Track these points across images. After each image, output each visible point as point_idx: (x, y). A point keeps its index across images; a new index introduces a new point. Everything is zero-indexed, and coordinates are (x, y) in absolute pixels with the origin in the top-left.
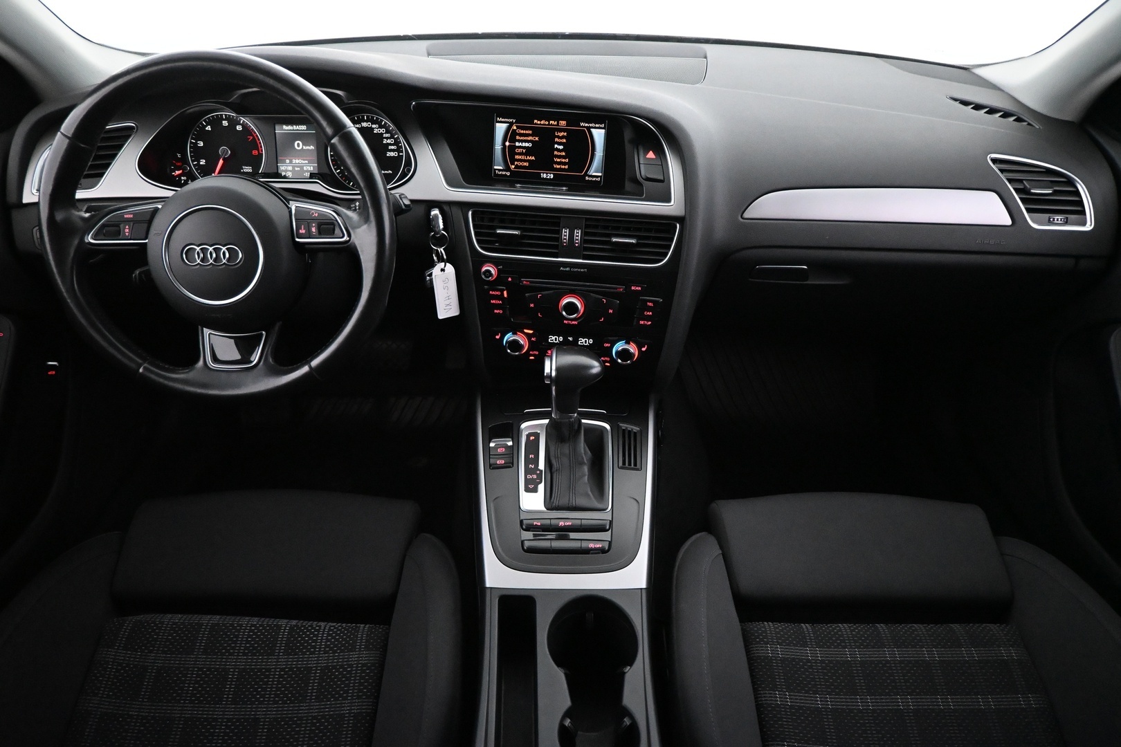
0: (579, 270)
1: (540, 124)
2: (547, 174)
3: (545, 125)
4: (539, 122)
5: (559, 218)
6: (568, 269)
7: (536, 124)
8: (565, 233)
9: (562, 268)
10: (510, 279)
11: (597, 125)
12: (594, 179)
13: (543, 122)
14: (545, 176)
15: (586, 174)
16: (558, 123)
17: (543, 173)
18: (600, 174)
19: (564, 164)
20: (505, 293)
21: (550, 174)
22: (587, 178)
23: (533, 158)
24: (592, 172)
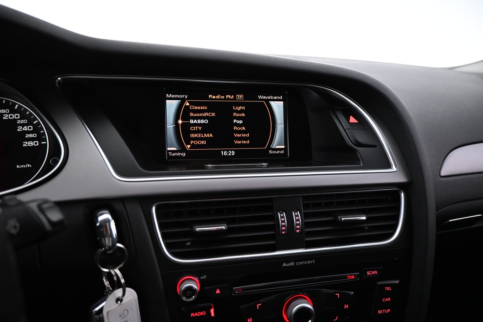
0: (305, 263)
1: (216, 99)
2: (227, 151)
3: (221, 99)
4: (214, 97)
5: (271, 200)
6: (292, 264)
7: (211, 99)
8: (282, 217)
9: (284, 265)
10: (218, 292)
11: (275, 98)
12: (278, 152)
13: (218, 97)
14: (225, 153)
15: (269, 148)
16: (235, 97)
17: (224, 151)
18: (283, 147)
19: (245, 139)
20: (212, 311)
21: (231, 150)
22: (270, 152)
23: (211, 135)
24: (275, 145)
